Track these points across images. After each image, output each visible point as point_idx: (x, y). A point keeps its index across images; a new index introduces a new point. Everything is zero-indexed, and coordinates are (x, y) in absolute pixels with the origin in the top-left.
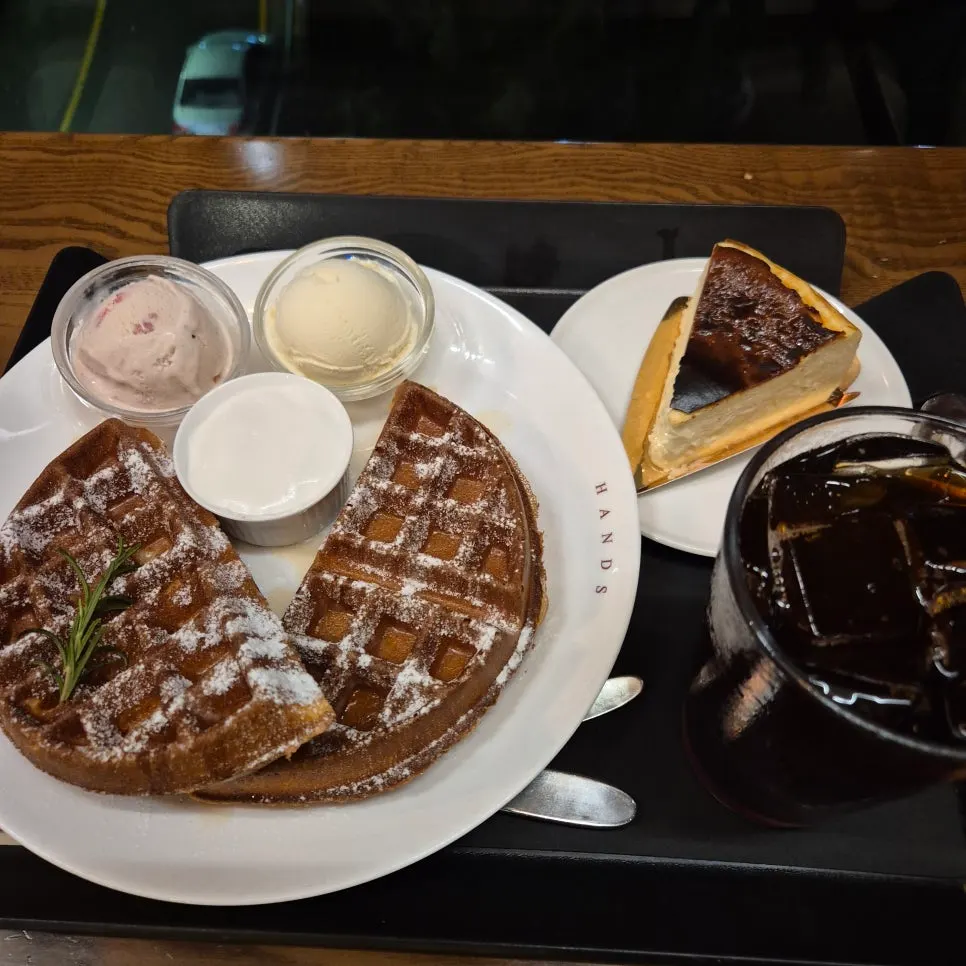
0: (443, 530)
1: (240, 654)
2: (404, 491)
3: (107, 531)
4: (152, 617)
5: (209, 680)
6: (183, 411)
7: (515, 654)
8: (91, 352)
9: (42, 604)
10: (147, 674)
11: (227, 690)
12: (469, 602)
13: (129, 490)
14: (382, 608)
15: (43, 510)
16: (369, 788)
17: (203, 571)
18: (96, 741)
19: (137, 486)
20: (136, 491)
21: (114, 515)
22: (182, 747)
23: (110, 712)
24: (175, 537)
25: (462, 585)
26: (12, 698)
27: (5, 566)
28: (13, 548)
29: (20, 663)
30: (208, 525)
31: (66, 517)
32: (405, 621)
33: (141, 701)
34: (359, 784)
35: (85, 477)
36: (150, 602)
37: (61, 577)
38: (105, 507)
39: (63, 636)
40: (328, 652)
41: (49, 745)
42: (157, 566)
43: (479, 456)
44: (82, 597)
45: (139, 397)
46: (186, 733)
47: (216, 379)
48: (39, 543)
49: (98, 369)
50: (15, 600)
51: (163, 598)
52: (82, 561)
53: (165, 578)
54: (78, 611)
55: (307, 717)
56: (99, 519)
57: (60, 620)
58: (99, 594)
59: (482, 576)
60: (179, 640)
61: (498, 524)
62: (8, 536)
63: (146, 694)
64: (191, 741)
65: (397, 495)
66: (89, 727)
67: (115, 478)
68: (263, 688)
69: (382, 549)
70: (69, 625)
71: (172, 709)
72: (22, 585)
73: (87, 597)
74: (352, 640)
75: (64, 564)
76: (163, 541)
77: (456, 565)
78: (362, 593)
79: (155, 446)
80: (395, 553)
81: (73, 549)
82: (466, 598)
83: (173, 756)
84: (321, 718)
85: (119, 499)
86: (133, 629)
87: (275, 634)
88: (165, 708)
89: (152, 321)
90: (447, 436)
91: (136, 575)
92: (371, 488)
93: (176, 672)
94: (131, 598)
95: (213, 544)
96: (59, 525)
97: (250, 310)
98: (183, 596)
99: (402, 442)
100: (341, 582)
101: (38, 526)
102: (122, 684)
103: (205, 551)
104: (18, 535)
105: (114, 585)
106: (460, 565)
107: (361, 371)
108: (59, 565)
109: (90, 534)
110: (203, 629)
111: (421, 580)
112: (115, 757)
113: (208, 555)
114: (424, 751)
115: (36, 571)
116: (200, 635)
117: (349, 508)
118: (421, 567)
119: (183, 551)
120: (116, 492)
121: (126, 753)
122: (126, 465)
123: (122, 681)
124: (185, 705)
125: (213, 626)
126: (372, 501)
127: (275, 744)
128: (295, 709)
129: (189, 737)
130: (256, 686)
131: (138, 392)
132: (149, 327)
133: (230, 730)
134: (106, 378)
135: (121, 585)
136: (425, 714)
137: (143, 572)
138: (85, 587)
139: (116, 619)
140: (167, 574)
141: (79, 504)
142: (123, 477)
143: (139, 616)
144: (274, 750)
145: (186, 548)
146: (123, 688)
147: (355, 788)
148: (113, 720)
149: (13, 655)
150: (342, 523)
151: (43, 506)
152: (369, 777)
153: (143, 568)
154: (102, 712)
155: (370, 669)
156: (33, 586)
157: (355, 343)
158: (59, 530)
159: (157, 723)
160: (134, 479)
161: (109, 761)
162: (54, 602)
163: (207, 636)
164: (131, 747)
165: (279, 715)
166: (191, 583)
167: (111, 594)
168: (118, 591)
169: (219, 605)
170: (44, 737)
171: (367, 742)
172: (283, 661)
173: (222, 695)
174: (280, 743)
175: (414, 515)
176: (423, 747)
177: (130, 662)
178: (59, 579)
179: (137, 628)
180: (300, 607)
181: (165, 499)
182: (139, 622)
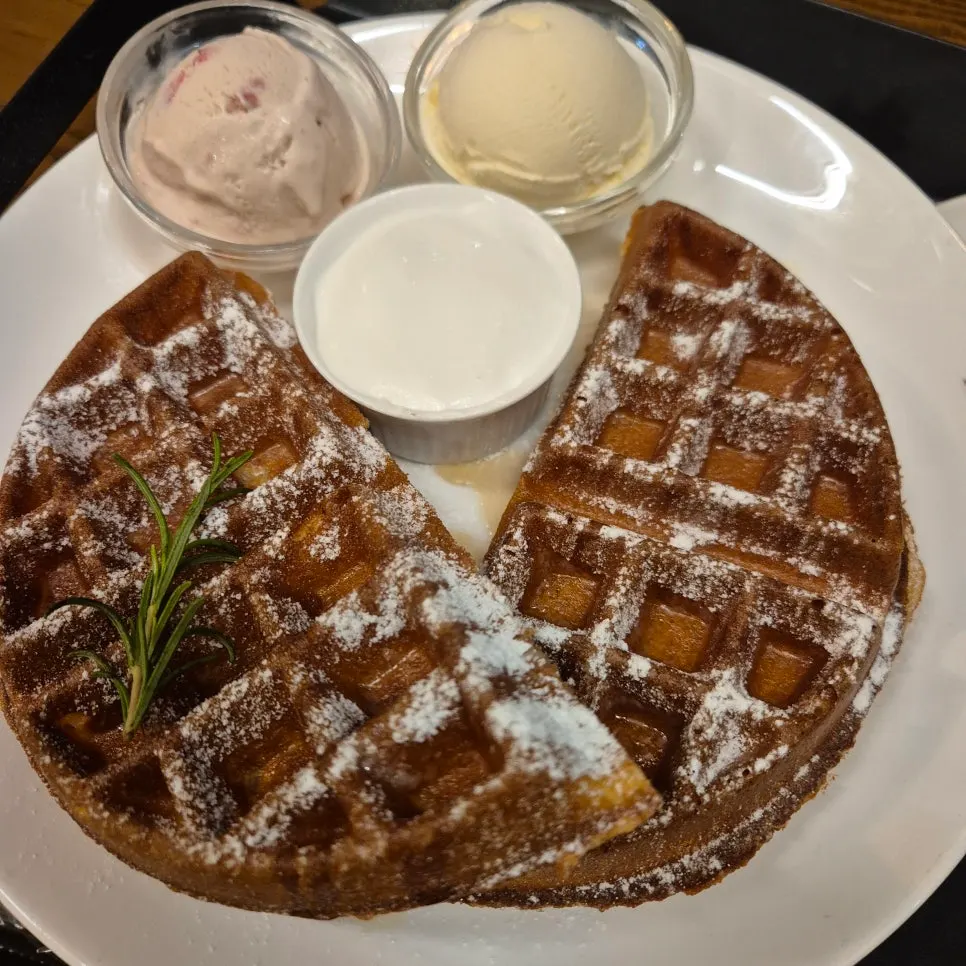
0: (731, 445)
1: (461, 668)
2: (672, 378)
3: (194, 429)
4: (274, 580)
5: (403, 714)
6: (302, 244)
7: (879, 658)
8: (159, 145)
9: (89, 549)
10: (276, 687)
11: (434, 732)
12: (793, 568)
13: (223, 366)
14: (650, 574)
15: (89, 392)
16: (651, 889)
17: (363, 501)
18: (193, 817)
19: (235, 360)
20: (233, 369)
21: (200, 405)
22: (363, 852)
23: (211, 752)
24: (304, 442)
25: (787, 538)
26: (42, 715)
27: (30, 483)
28: (41, 454)
29: (54, 649)
30: (352, 425)
31: (124, 406)
32: (691, 596)
33: (264, 732)
34: (632, 880)
35: (153, 343)
36: (272, 553)
37: (120, 504)
38: (185, 392)
39: (124, 605)
40: (570, 647)
41: (106, 814)
42: (280, 490)
43: (797, 321)
44: (156, 538)
45: (233, 220)
46: (368, 824)
47: (346, 200)
48: (84, 447)
49: (169, 173)
50: (46, 540)
51: (292, 547)
52: (153, 480)
53: (292, 510)
54: (148, 564)
55: (604, 801)
56: (176, 410)
57: (118, 578)
58: (185, 537)
59: (832, 525)
60: (332, 628)
61: (845, 435)
62: (34, 434)
63: (273, 719)
64: (381, 844)
65: (660, 383)
66: (177, 786)
67: (202, 344)
68: (525, 745)
69: (646, 472)
70: (134, 588)
71: (338, 768)
72: (56, 515)
73: (164, 540)
74: (611, 629)
75: (124, 483)
76: (281, 451)
77: (783, 505)
78: (619, 546)
79: (260, 298)
80: (669, 481)
81: (139, 458)
82: (790, 560)
83: (345, 867)
84: (629, 804)
85: (207, 380)
86: (245, 598)
87: (501, 621)
88: (323, 764)
89: (256, 91)
90: (738, 288)
91: (244, 505)
92: (614, 371)
93: (329, 686)
94: (237, 545)
95: (365, 456)
96: (113, 419)
97: (398, 89)
98: (327, 544)
99: (657, 298)
100: (580, 527)
101: (81, 419)
102: (232, 704)
103: (356, 468)
104: (50, 433)
105: (209, 521)
106: (789, 505)
107: (574, 183)
108: (115, 484)
109: (165, 434)
110: (373, 608)
111: (709, 526)
112: (230, 856)
113: (359, 474)
114: (741, 826)
115: (77, 492)
116: (369, 619)
117: (581, 404)
118: (714, 506)
119: (320, 466)
120: (203, 368)
121: (250, 850)
122: (219, 323)
123: (233, 698)
124: (360, 761)
125: (391, 604)
126: (612, 394)
127: (538, 848)
128: (584, 787)
129: (378, 834)
130: (509, 740)
131: (231, 211)
132: (252, 100)
133: (461, 825)
134: (182, 188)
135: (220, 521)
136: (763, 772)
137: (256, 500)
138: (161, 521)
139: (215, 581)
140: (293, 505)
141: (146, 384)
142: (213, 343)
143: (254, 578)
144: (533, 859)
145: (327, 460)
146: (234, 711)
147: (625, 888)
148: (217, 768)
149: (42, 635)
150: (572, 429)
151: (89, 386)
152: (649, 869)
153: (256, 493)
154: (198, 754)
155: (650, 682)
156: (73, 518)
157: (572, 133)
158: (113, 427)
159: (309, 793)
160: (230, 347)
161: (220, 862)
162: (108, 546)
163: (380, 620)
164: (257, 838)
165: (555, 801)
166: (340, 523)
167: (204, 536)
168: (215, 531)
169: (401, 564)
170: (98, 796)
171: (665, 820)
172: (531, 679)
173: (426, 742)
174: (546, 847)
175: (694, 417)
176: (740, 820)
177: (245, 665)
178: (116, 506)
179: (253, 599)
180: (513, 567)
181: (285, 379)
182: (255, 588)
